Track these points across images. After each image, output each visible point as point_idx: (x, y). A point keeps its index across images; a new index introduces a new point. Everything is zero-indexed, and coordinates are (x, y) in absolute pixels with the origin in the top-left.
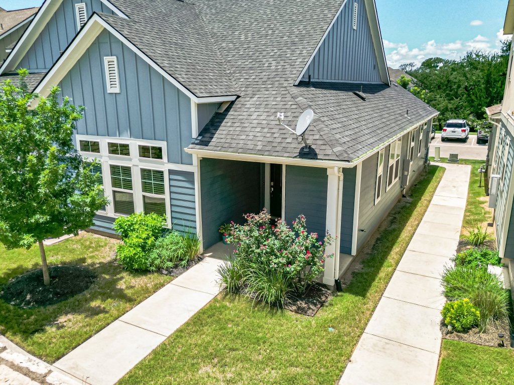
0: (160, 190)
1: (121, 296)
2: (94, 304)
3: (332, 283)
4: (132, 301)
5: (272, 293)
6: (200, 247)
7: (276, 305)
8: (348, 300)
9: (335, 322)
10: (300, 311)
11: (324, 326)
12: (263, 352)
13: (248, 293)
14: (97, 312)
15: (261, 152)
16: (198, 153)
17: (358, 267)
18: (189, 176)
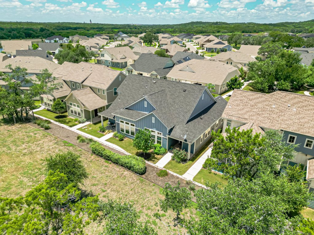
0: (161, 140)
1: (156, 158)
2: (153, 159)
3: (188, 159)
4: (158, 160)
5: (179, 160)
6: (167, 150)
7: (179, 162)
8: (191, 162)
9: (187, 165)
10: (183, 163)
11: (186, 166)
12: (177, 168)
13: (175, 160)
14: (154, 161)
15: (178, 139)
16: (168, 136)
17: (194, 156)
18: (166, 139)
